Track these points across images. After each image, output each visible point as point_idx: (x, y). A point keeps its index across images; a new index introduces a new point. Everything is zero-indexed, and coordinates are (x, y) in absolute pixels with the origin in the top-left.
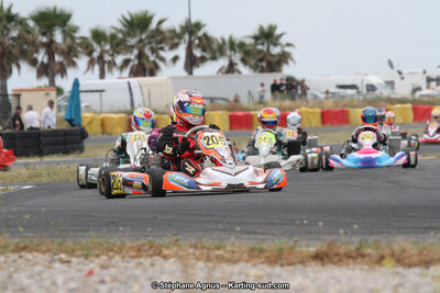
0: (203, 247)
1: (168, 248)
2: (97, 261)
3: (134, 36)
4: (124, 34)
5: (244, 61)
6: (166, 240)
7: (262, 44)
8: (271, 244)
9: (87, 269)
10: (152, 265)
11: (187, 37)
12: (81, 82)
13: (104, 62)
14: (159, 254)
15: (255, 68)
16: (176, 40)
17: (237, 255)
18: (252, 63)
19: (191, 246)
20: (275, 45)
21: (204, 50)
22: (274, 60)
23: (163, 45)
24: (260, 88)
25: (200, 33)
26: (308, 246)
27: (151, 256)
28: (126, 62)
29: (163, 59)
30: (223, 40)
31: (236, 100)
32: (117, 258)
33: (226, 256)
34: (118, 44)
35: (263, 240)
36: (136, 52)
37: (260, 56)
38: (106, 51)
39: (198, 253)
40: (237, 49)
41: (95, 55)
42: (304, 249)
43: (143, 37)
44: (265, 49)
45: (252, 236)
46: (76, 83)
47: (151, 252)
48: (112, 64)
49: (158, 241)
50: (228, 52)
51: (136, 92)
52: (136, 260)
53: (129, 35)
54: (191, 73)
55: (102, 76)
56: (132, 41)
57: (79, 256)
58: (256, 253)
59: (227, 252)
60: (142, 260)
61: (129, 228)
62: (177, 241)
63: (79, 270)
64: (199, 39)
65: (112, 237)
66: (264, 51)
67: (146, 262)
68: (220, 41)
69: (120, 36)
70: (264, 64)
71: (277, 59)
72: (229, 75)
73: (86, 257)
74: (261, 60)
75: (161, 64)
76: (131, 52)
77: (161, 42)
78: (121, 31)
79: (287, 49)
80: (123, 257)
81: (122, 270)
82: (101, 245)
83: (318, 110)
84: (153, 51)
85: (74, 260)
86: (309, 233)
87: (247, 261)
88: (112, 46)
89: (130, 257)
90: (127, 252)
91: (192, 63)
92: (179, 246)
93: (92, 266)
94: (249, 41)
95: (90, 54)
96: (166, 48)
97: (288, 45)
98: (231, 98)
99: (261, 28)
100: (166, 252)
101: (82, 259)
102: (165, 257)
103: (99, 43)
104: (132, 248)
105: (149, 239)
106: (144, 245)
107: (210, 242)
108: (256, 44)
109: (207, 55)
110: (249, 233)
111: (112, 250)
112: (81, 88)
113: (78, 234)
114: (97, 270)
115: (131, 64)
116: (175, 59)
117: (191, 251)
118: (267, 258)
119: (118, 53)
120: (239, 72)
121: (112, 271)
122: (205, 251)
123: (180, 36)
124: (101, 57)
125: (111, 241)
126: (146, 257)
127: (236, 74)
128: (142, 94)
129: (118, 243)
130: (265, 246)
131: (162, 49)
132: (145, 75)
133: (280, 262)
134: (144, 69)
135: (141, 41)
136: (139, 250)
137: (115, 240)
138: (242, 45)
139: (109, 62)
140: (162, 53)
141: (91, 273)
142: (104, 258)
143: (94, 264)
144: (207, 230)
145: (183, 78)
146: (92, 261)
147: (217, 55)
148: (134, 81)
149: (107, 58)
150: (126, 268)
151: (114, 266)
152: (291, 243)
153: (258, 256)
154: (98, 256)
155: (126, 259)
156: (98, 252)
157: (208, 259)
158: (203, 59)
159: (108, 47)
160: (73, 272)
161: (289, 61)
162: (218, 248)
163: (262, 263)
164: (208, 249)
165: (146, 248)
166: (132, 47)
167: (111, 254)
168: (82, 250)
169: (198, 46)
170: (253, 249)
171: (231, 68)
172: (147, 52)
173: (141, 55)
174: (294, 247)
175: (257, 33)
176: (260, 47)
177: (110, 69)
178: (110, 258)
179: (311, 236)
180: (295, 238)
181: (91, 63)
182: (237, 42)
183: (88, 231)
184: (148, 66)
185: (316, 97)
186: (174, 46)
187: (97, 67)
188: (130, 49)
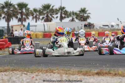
0: (65, 70)
1: (55, 70)
2: (35, 74)
3: (45, 10)
4: (43, 10)
5: (76, 18)
6: (54, 68)
7: (82, 13)
8: (84, 70)
9: (32, 76)
10: (51, 75)
11: (60, 11)
12: (30, 23)
13: (37, 18)
14: (52, 72)
15: (80, 20)
16: (57, 12)
17: (74, 73)
18: (79, 18)
19: (61, 70)
20: (85, 13)
21: (65, 15)
23: (54, 13)
24: (81, 26)
25: (64, 10)
26: (94, 70)
27: (50, 73)
28: (43, 18)
29: (53, 17)
30: (71, 12)
31: (74, 29)
32: (40, 73)
33: (72, 73)
34: (41, 13)
35: (82, 69)
36: (46, 15)
37: (81, 17)
38: (38, 15)
39: (63, 72)
40: (75, 15)
41: (34, 16)
42: (94, 71)
43: (48, 11)
44: (83, 15)
45: (79, 67)
46: (29, 24)
47: (50, 72)
48: (39, 18)
49: (52, 69)
50: (72, 16)
51: (46, 26)
52: (46, 74)
53: (44, 10)
54: (61, 21)
55: (36, 22)
56: (45, 12)
57: (30, 72)
58: (80, 72)
59: (72, 72)
60: (48, 74)
61: (44, 65)
62: (58, 68)
63: (30, 76)
64: (64, 11)
65: (39, 67)
66: (82, 15)
67: (49, 74)
68: (70, 12)
69: (42, 10)
70: (82, 19)
71: (86, 18)
72: (72, 22)
73: (32, 73)
74: (81, 18)
75: (53, 18)
76: (45, 15)
77: (53, 12)
78: (42, 9)
79: (89, 15)
80: (42, 73)
81: (42, 77)
82: (36, 69)
83: (97, 32)
84: (51, 15)
85: (28, 74)
86: (95, 67)
87: (77, 75)
88: (39, 13)
89: (44, 73)
90: (43, 72)
91: (62, 18)
92: (58, 70)
93: (33, 75)
94: (78, 12)
95: (33, 15)
96: (55, 14)
97: (89, 13)
98: (73, 28)
99: (82, 8)
100: (54, 72)
101: (31, 73)
102: (54, 73)
103: (35, 12)
104: (44, 70)
105: (49, 68)
106: (48, 69)
107: (67, 69)
108: (80, 13)
109: (66, 16)
110: (78, 67)
111: (39, 71)
112: (30, 25)
113: (29, 66)
114: (35, 76)
115: (45, 18)
116: (57, 17)
117: (62, 71)
118: (83, 74)
119: (41, 15)
120: (75, 21)
121: (39, 77)
122: (65, 72)
123: (58, 11)
124: (36, 16)
125: (39, 68)
126: (49, 73)
127: (74, 22)
128: (48, 27)
129: (41, 69)
130: (82, 70)
131: (53, 14)
132: (48, 22)
133: (86, 75)
134: (48, 20)
135: (47, 12)
136: (47, 71)
137: (40, 68)
138: (76, 13)
139: (38, 18)
140: (53, 16)
141: (33, 77)
142: (37, 73)
143: (34, 75)
144: (66, 66)
145: (59, 22)
146: (33, 74)
147: (69, 16)
148: (45, 23)
149: (38, 17)
150: (43, 76)
151: (39, 75)
152: (90, 70)
153: (80, 73)
154: (35, 72)
155: (43, 73)
156: (35, 71)
157: (66, 74)
158: (65, 17)
159: (38, 14)
160: (28, 77)
161: (89, 18)
162: (69, 71)
163: (82, 75)
164: (66, 71)
165: (49, 70)
166: (45, 14)
167: (39, 72)
168: (31, 71)
169: (64, 14)
170: (79, 71)
171: (73, 20)
172: (49, 15)
173: (47, 16)
174: (90, 71)
175: (80, 10)
176: (81, 14)
177: (38, 20)
178: (38, 73)
179: (95, 68)
180: (91, 68)
181: (33, 18)
182: (75, 13)
183: (32, 65)
184: (49, 19)
185: (97, 28)
186: (57, 14)
187: (35, 19)
188: (44, 14)
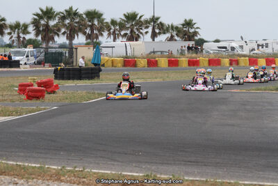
3: (129, 23)
5: (177, 35)
7: (186, 28)
11: (152, 24)
13: (116, 34)
15: (182, 38)
16: (148, 25)
18: (181, 36)
20: (192, 28)
21: (160, 29)
22: (191, 35)
25: (158, 22)
28: (125, 34)
29: (141, 33)
30: (169, 25)
34: (122, 26)
36: (130, 30)
37: (185, 33)
38: (117, 29)
40: (175, 30)
41: (112, 31)
43: (133, 23)
48: (119, 35)
50: (171, 31)
51: (128, 48)
53: (127, 22)
54: (154, 40)
55: (114, 41)
56: (128, 25)
64: (158, 24)
66: (186, 31)
68: (167, 26)
69: (123, 22)
70: (186, 37)
72: (170, 42)
74: (185, 35)
75: (141, 35)
77: (141, 26)
78: (124, 20)
79: (197, 30)
83: (207, 59)
84: (137, 29)
91: (154, 35)
94: (180, 26)
95: (109, 30)
96: (143, 28)
97: (198, 28)
99: (186, 20)
103: (114, 25)
108: (183, 27)
109: (162, 32)
115: (128, 35)
116: (147, 33)
119: (122, 30)
120: (175, 40)
123: (149, 23)
124: (114, 32)
128: (131, 49)
131: (141, 29)
132: (133, 41)
134: (133, 37)
135: (132, 25)
138: (177, 28)
140: (141, 31)
145: (150, 42)
147: (166, 32)
148: (128, 43)
149: (117, 32)
158: (160, 33)
159: (118, 27)
161: (198, 35)
169: (158, 28)
171: (172, 39)
172: (135, 30)
173: (132, 31)
175: (184, 22)
177: (118, 37)
181: (109, 34)
182: (175, 26)
184: (135, 36)
185: (208, 52)
186: (147, 27)
187: (112, 36)
188: (127, 29)
